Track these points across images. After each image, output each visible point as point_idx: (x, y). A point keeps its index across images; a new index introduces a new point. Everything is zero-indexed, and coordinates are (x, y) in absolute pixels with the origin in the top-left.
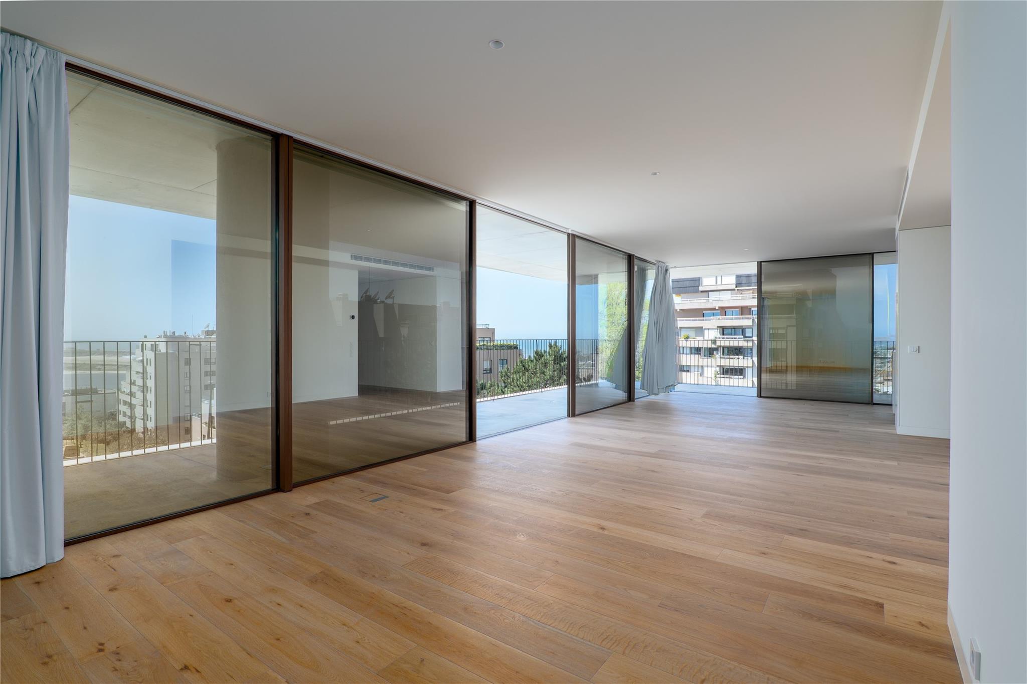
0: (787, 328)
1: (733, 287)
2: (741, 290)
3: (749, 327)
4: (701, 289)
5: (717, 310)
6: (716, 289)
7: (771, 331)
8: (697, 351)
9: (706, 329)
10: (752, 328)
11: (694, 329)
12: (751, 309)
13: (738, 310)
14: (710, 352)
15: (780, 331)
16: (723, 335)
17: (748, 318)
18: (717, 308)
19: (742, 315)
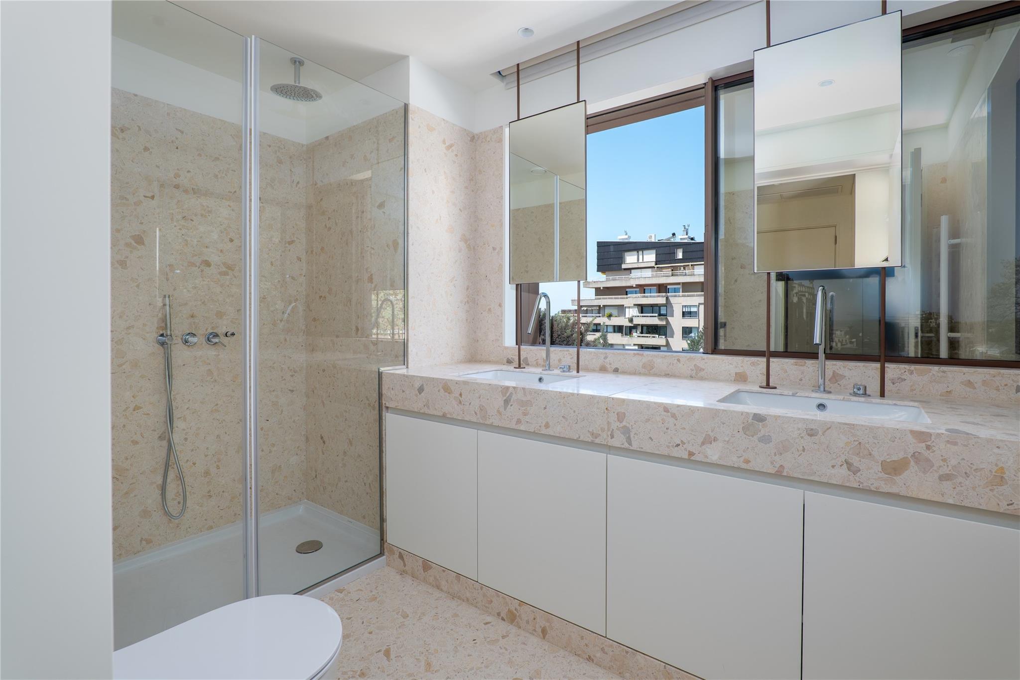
0: (699, 306)
1: (653, 264)
2: (661, 268)
3: (663, 305)
4: (624, 266)
5: (634, 288)
6: (637, 266)
7: (684, 309)
8: (619, 329)
9: (627, 307)
10: (667, 306)
11: (617, 308)
12: (667, 287)
13: (655, 287)
14: (629, 331)
15: (694, 309)
16: (642, 313)
17: (663, 297)
18: (634, 286)
19: (659, 293)
